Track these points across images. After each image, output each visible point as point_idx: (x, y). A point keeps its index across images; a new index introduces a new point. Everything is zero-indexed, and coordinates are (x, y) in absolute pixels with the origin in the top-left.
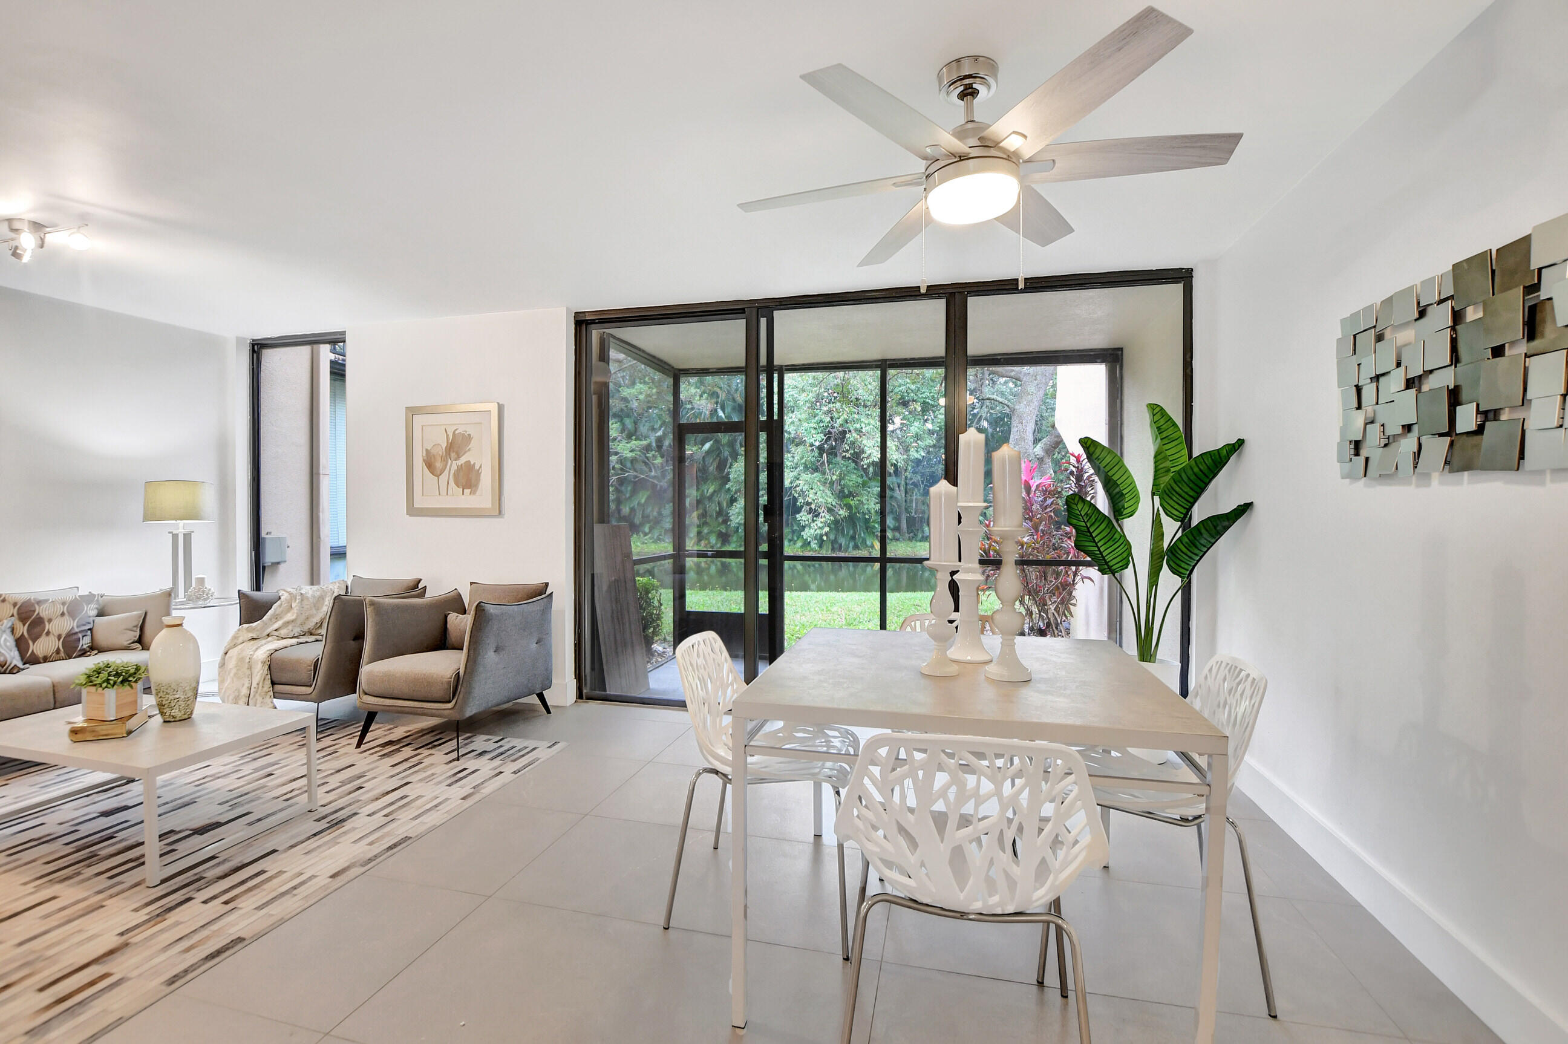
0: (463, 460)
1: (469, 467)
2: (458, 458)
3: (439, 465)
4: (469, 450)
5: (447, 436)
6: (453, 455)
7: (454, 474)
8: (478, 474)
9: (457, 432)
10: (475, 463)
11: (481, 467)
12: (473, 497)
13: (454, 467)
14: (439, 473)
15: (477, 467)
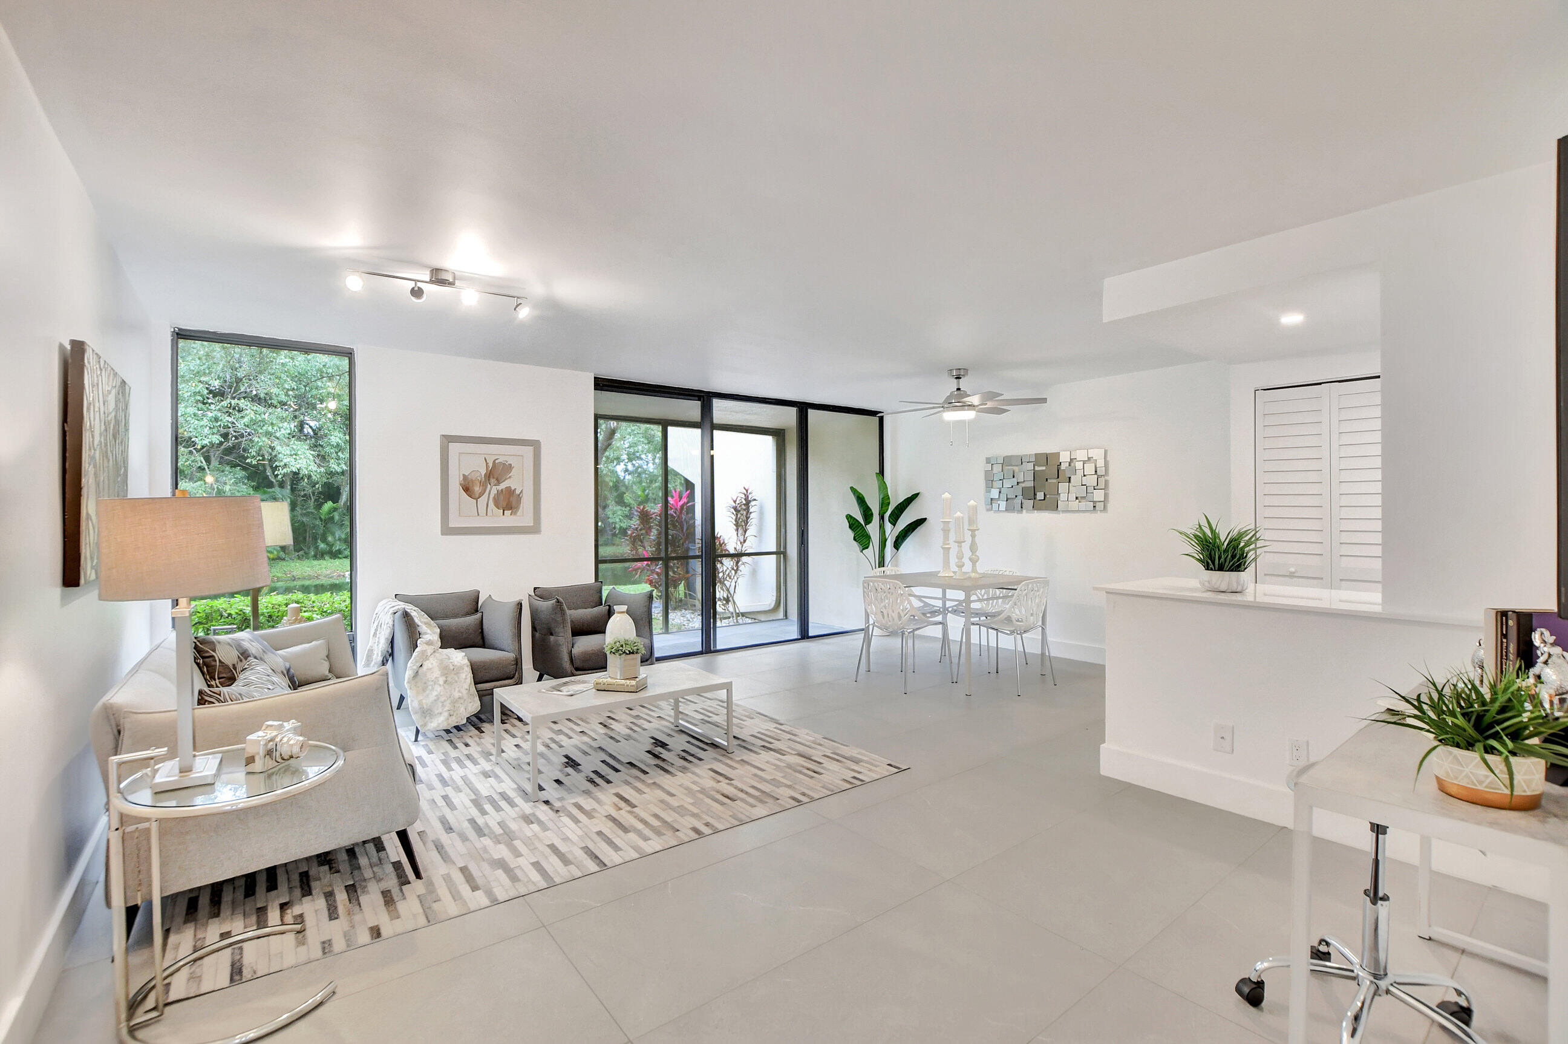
0: (503, 486)
1: (510, 492)
2: (498, 482)
3: (477, 489)
4: (510, 477)
5: (487, 464)
6: (493, 481)
7: (494, 498)
8: (519, 497)
9: (497, 462)
10: (515, 489)
11: (522, 492)
12: (513, 517)
13: (494, 491)
14: (477, 496)
15: (518, 492)
